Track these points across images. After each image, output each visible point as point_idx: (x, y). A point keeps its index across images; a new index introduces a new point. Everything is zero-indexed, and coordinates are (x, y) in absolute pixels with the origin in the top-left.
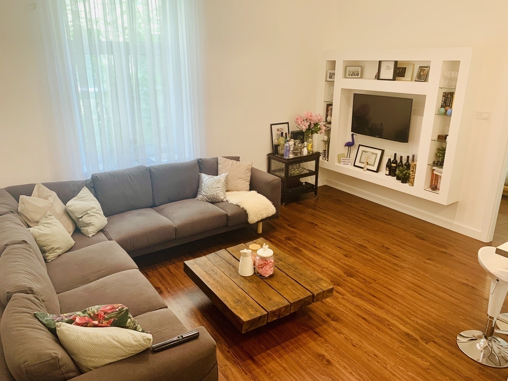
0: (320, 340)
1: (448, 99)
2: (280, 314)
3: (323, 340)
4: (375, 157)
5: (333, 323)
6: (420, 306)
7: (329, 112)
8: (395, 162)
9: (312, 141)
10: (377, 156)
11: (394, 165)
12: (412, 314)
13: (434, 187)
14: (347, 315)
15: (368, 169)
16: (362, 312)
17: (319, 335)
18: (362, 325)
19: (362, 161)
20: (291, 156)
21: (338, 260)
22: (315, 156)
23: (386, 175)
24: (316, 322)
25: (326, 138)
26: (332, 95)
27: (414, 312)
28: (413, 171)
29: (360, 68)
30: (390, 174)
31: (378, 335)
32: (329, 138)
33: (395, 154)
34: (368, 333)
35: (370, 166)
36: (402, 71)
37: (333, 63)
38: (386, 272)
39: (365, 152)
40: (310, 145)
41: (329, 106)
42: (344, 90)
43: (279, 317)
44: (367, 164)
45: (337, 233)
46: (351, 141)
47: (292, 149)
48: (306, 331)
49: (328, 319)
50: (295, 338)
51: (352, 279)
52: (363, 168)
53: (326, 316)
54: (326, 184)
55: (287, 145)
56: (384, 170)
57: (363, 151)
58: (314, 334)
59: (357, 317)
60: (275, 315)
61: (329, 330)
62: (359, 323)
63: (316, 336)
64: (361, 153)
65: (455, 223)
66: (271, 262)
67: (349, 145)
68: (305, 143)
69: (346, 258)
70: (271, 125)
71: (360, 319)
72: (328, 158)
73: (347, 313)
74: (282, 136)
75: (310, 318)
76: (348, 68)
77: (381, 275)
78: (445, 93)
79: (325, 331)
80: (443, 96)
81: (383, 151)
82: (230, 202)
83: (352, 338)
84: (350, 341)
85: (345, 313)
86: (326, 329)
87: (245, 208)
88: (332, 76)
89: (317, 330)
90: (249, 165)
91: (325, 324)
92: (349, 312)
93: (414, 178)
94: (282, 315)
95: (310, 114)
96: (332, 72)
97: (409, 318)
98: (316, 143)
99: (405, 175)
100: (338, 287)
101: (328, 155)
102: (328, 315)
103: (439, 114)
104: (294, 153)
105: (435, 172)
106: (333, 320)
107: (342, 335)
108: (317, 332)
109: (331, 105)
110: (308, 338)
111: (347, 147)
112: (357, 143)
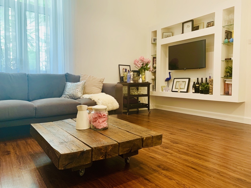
0: (151, 185)
1: (229, 35)
2: (106, 153)
3: (154, 185)
4: (185, 84)
5: (164, 172)
6: (242, 160)
7: (155, 62)
8: (198, 83)
9: (145, 74)
10: (186, 83)
11: (197, 85)
12: (237, 165)
13: (227, 93)
14: (177, 166)
15: (181, 92)
16: (190, 164)
17: (150, 181)
18: (192, 173)
19: (176, 87)
20: (132, 82)
21: (165, 136)
22: (147, 85)
23: (193, 93)
24: (147, 171)
25: (153, 77)
26: (156, 51)
27: (238, 163)
28: (211, 84)
29: (171, 33)
30: (195, 92)
31: (210, 180)
32: (155, 77)
33: (198, 79)
34: (199, 179)
35: (182, 90)
36: (197, 28)
37: (155, 33)
38: (204, 141)
39: (178, 82)
40: (143, 77)
41: (154, 58)
42: (162, 46)
43: (106, 157)
44: (180, 89)
45: (164, 125)
46: (169, 77)
47: (132, 77)
48: (136, 178)
49: (159, 169)
50: (125, 184)
51: (177, 145)
52: (177, 92)
53: (157, 167)
54: (155, 108)
55: (129, 74)
56: (192, 90)
57: (177, 82)
58: (145, 181)
59: (186, 167)
60: (101, 153)
61: (160, 177)
62: (189, 171)
63: (146, 182)
64: (176, 83)
65: (245, 117)
66: (105, 115)
67: (168, 80)
68: (141, 75)
69: (172, 135)
70: (119, 65)
71: (189, 168)
72: (155, 89)
73: (176, 164)
74: (126, 71)
75: (141, 168)
76: (164, 33)
77: (201, 142)
78: (227, 31)
79: (156, 178)
80: (225, 33)
81: (189, 79)
82: (84, 98)
83: (184, 183)
84: (183, 186)
85: (174, 164)
86: (156, 176)
87: (95, 100)
88: (155, 40)
89: (148, 177)
90: (102, 79)
91: (156, 173)
92: (177, 164)
93: (212, 89)
94: (109, 155)
95: (142, 58)
96: (155, 38)
97: (236, 168)
98: (147, 77)
99: (206, 88)
100: (167, 149)
101: (155, 87)
102: (159, 166)
103: (224, 43)
104: (133, 80)
105: (226, 82)
106: (163, 169)
107: (174, 181)
108: (148, 179)
109: (156, 58)
110: (138, 184)
111: (166, 82)
112: (172, 78)
